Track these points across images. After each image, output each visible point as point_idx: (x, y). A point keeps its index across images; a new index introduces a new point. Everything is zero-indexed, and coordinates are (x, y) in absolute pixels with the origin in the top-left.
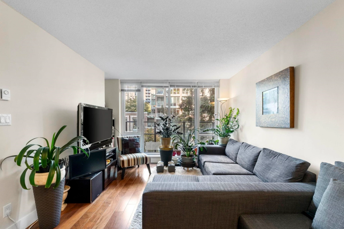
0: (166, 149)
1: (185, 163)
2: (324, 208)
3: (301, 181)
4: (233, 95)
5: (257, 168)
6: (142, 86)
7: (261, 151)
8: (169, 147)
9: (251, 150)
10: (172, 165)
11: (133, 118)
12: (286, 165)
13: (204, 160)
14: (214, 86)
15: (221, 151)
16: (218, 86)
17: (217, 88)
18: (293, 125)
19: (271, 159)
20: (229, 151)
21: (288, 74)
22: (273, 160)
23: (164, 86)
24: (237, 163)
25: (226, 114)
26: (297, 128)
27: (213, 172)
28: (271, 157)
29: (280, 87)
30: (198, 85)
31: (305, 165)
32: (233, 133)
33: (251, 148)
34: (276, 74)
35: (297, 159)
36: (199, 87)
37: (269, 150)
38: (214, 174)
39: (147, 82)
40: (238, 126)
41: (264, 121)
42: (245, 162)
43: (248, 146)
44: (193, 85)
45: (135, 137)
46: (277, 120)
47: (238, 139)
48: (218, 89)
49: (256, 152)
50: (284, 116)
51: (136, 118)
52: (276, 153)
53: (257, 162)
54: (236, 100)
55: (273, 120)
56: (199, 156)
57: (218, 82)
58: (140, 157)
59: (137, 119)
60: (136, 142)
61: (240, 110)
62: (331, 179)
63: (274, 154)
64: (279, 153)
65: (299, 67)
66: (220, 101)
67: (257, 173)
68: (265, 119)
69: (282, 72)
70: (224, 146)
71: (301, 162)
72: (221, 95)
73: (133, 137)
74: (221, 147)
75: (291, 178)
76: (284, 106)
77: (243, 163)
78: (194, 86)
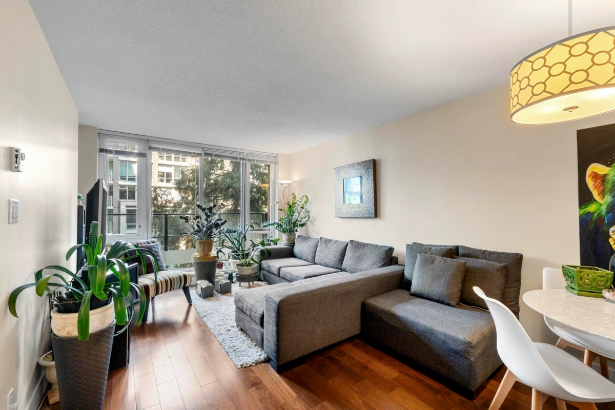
0: (208, 260)
1: (245, 275)
2: (418, 275)
3: (390, 265)
4: (297, 177)
5: (347, 262)
6: (151, 148)
7: (347, 244)
8: (210, 255)
9: (335, 245)
10: (224, 282)
11: (127, 206)
12: (377, 253)
13: (278, 266)
14: (271, 162)
15: (289, 253)
16: (276, 163)
17: (273, 165)
18: (376, 214)
19: (361, 250)
20: (301, 250)
21: (372, 165)
22: (364, 251)
23: (194, 153)
24: (315, 264)
25: (289, 202)
26: (380, 217)
27: (304, 276)
28: (360, 249)
29: (363, 177)
30: (248, 158)
31: (391, 250)
32: (305, 227)
33: (333, 243)
34: (359, 163)
35: (384, 246)
36: (249, 160)
37: (356, 242)
38: (306, 278)
39: (160, 142)
40: (308, 217)
41: (345, 211)
42: (330, 260)
43: (328, 241)
44: (241, 157)
45: (148, 243)
46: (361, 210)
47: (307, 234)
48: (275, 166)
49: (342, 247)
50: (368, 206)
51: (135, 206)
52: (364, 243)
53: (345, 256)
54: (301, 183)
55: (357, 210)
56: (260, 262)
57: (276, 156)
58: (174, 276)
59: (136, 208)
60: (154, 251)
61: (309, 197)
62: (418, 254)
63: (363, 245)
64: (367, 244)
65: (379, 160)
66: (281, 184)
67: (348, 268)
68: (348, 209)
69: (365, 162)
70: (292, 245)
71: (388, 248)
72: (280, 175)
73: (145, 243)
74: (286, 248)
75: (381, 264)
76: (368, 196)
77: (327, 261)
78: (243, 159)
